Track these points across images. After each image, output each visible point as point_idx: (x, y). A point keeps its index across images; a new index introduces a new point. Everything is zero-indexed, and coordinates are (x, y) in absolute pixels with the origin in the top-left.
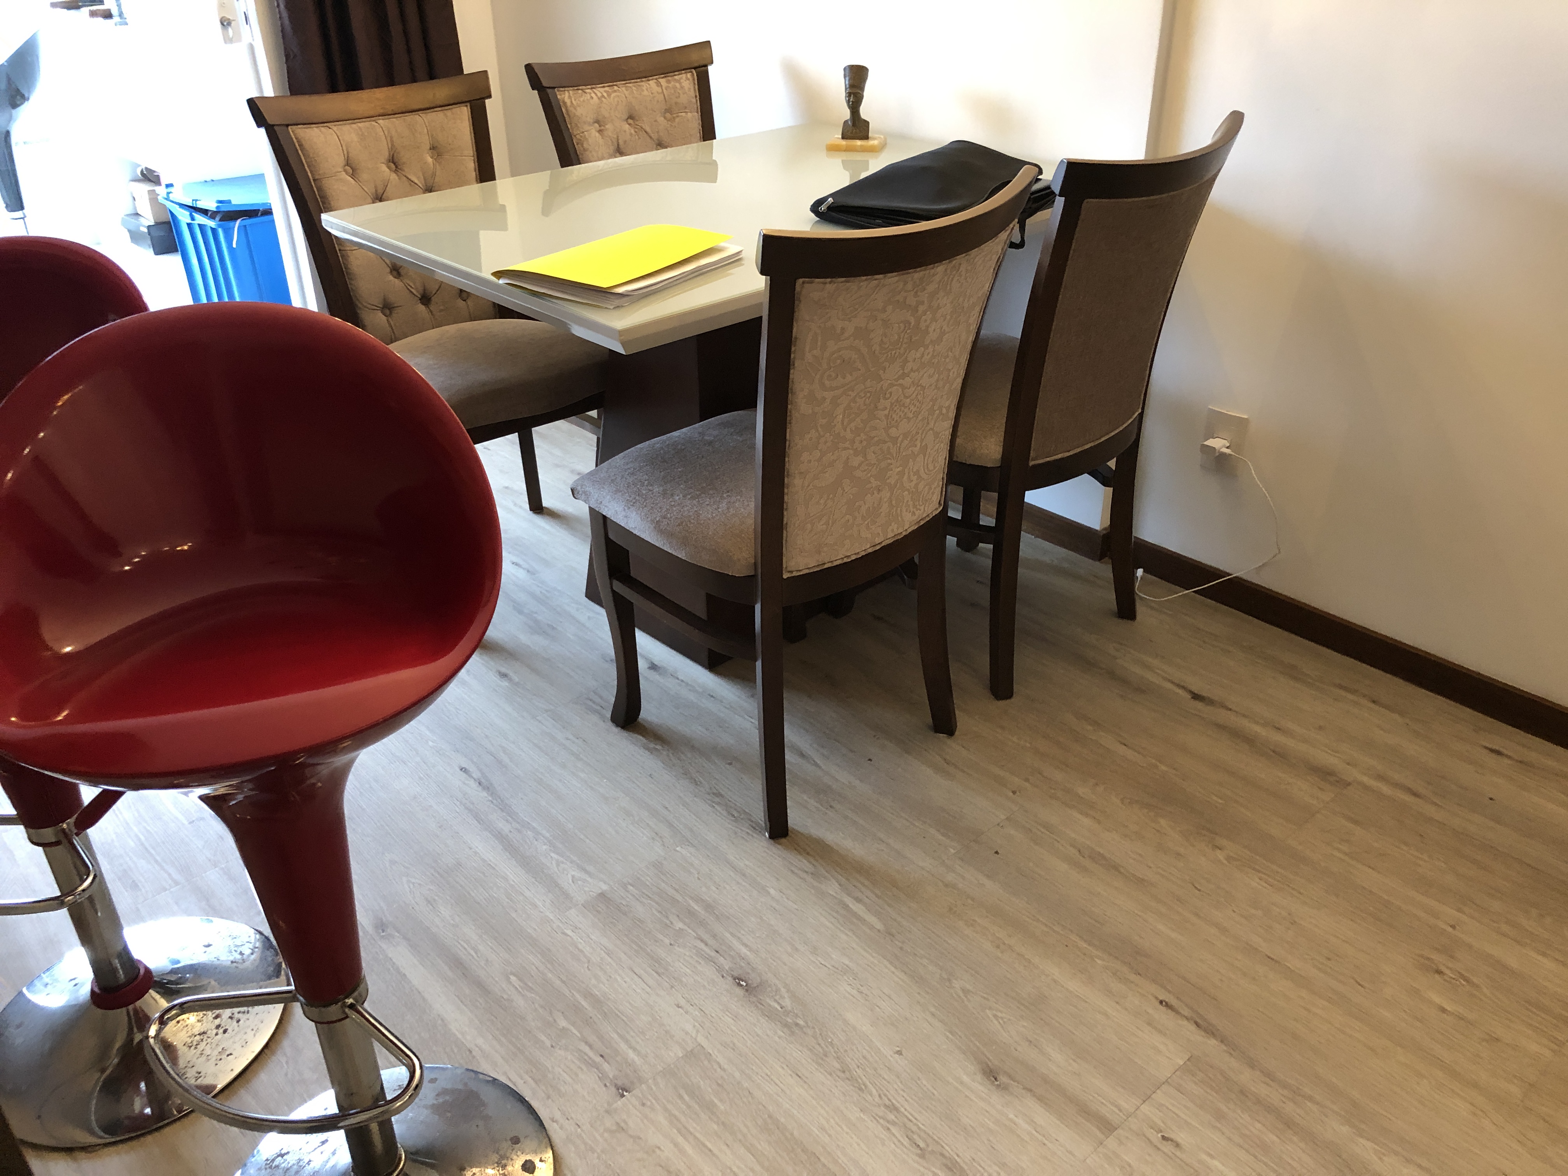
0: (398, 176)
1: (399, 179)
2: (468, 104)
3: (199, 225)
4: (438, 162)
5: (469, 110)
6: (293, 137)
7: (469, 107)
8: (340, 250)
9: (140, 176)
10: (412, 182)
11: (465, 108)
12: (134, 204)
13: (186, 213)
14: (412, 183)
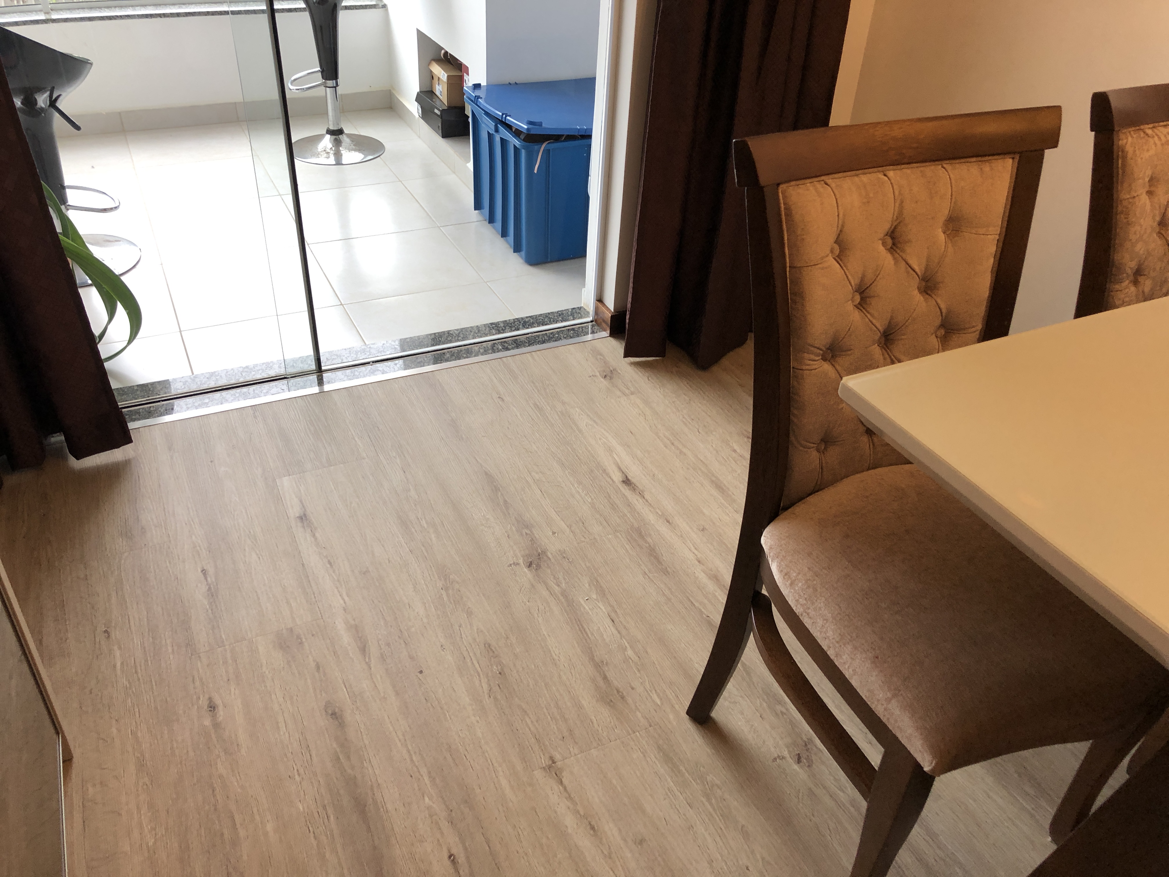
0: (895, 259)
1: (895, 264)
2: (1017, 157)
3: (501, 139)
4: (951, 240)
5: (1016, 164)
6: (782, 201)
7: (1017, 160)
8: (793, 368)
9: (442, 57)
10: (910, 267)
11: (1011, 161)
12: (432, 82)
13: (492, 124)
14: (912, 272)
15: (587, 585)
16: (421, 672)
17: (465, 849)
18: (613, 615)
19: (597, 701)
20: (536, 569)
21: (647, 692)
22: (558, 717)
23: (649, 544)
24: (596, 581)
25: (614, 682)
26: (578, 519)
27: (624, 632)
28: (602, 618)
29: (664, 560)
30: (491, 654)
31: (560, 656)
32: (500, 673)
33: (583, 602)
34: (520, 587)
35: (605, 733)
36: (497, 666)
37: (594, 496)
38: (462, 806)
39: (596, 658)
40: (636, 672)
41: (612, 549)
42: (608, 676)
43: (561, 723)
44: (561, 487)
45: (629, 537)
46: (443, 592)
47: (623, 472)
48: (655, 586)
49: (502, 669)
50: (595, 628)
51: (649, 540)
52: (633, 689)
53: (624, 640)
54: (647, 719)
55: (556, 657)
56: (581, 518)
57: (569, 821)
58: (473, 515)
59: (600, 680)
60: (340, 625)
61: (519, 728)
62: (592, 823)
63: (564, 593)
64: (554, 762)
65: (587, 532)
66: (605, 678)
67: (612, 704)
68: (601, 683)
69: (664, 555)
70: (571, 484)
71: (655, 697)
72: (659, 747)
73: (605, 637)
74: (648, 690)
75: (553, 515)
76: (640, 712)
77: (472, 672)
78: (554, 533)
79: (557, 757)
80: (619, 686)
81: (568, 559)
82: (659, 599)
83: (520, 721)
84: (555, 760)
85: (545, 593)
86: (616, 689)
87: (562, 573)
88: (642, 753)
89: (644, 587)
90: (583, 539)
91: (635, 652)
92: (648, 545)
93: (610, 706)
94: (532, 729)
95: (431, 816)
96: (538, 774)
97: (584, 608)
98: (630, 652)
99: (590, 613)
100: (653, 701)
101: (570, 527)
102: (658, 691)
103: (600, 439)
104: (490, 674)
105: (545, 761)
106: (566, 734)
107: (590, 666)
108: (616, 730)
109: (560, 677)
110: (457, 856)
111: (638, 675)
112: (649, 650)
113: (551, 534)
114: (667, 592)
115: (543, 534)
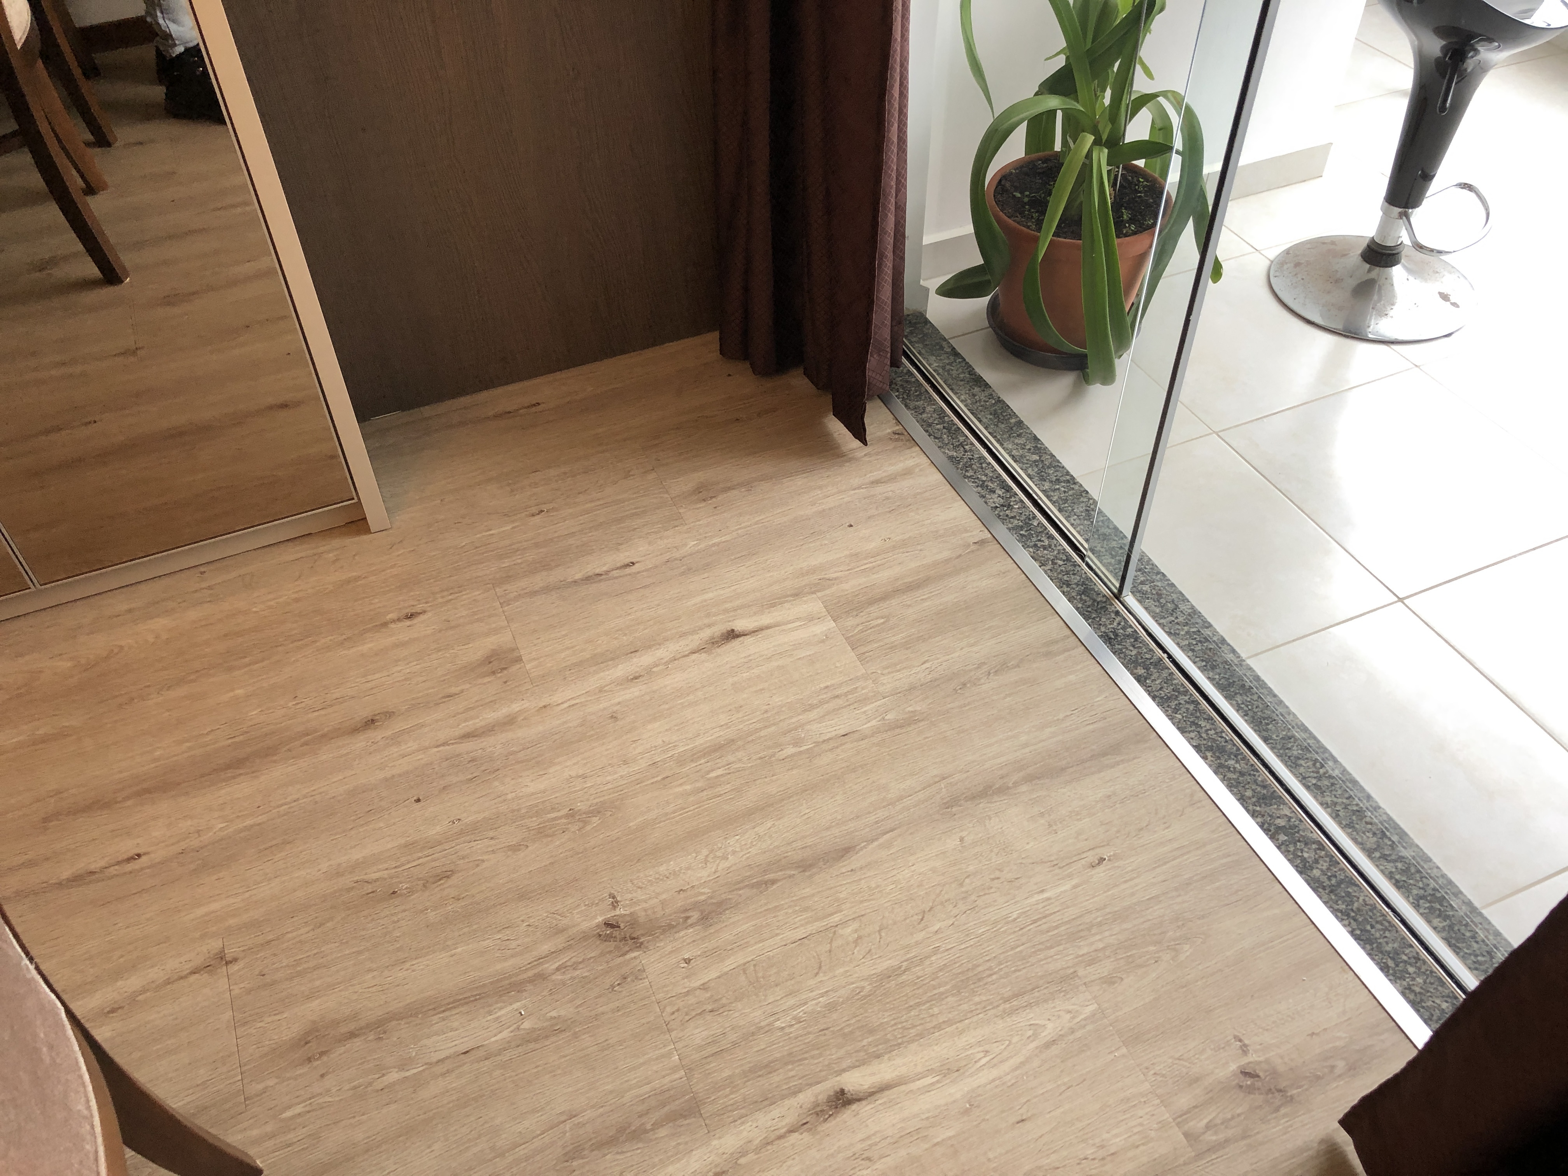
15: (554, 1014)
16: (418, 800)
17: (142, 869)
18: (481, 1053)
19: (314, 1022)
20: (600, 935)
21: (310, 1099)
22: (299, 969)
23: (652, 1130)
24: (563, 1029)
25: (343, 1048)
26: (724, 1001)
27: (439, 1069)
28: (475, 1036)
29: (605, 1155)
30: (431, 880)
31: (409, 971)
32: (394, 893)
33: (516, 1005)
34: (563, 913)
35: (255, 1031)
36: (406, 888)
37: (791, 1033)
38: (200, 862)
39: (394, 1023)
40: (352, 1085)
41: (641, 1061)
42: (355, 1040)
43: (289, 972)
44: (817, 973)
45: (672, 1092)
46: (564, 812)
47: (872, 1094)
48: (539, 1132)
49: (401, 895)
50: (456, 1024)
51: (662, 1132)
52: (322, 1076)
53: (421, 1069)
54: (261, 1094)
55: (407, 965)
56: (727, 1008)
57: (133, 983)
58: (737, 837)
59: (352, 1026)
60: (516, 707)
61: (295, 919)
62: (120, 1011)
63: (542, 977)
64: (227, 963)
65: (687, 1018)
66: (352, 1035)
67: (303, 1043)
68: (344, 1029)
69: (618, 1157)
70: (827, 992)
71: (298, 1109)
72: (206, 1108)
73: (435, 1038)
74: (313, 1100)
75: (739, 958)
76: (276, 1084)
77: (403, 859)
78: (688, 961)
79: (233, 968)
80: (332, 1056)
81: (619, 984)
82: (504, 1136)
83: (305, 921)
84: (230, 966)
85: (546, 948)
86: (327, 1051)
87: (587, 974)
88: (204, 1083)
89: (538, 1112)
90: (669, 1010)
91: (393, 1084)
92: (649, 1127)
93: (300, 1040)
94: (290, 935)
95: (198, 832)
96: (215, 945)
97: (501, 1009)
98: (394, 1076)
99: (489, 1018)
100: (289, 1107)
101: (704, 987)
102: (308, 1116)
103: (987, 1052)
104: (395, 880)
105: (230, 953)
106: (268, 979)
107: (381, 1014)
108: (255, 1046)
109: (370, 970)
110: (137, 861)
111: (347, 1087)
112: (393, 1107)
113: (686, 956)
114: (521, 1151)
115: (685, 944)
